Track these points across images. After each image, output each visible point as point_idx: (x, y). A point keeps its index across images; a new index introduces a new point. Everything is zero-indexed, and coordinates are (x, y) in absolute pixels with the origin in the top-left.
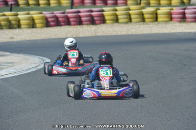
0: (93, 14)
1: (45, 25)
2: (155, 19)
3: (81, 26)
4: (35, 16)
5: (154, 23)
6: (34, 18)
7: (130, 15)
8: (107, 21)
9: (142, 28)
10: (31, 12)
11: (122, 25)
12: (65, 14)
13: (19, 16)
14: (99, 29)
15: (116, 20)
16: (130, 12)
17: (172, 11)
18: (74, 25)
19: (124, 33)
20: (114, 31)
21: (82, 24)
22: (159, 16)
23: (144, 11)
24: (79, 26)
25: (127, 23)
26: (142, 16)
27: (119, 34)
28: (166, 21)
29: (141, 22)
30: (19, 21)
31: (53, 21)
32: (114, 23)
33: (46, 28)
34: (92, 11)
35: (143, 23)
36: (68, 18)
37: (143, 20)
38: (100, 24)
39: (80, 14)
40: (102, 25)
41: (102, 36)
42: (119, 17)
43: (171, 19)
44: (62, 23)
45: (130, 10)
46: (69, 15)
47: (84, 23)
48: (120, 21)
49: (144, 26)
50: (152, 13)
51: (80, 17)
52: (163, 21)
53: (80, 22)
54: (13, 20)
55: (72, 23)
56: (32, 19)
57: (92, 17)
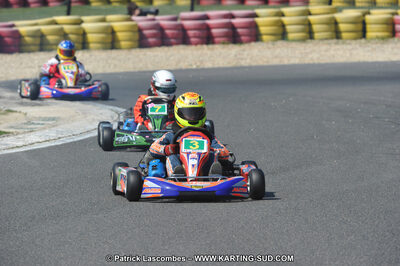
0: (234, 21)
1: (137, 44)
2: (361, 34)
3: (211, 46)
4: (117, 26)
5: (358, 41)
6: (116, 29)
7: (310, 24)
8: (265, 37)
9: (332, 52)
10: (109, 17)
11: (294, 44)
12: (179, 22)
13: (84, 25)
14: (246, 53)
15: (282, 34)
16: (311, 18)
17: (396, 17)
18: (196, 44)
19: (295, 61)
20: (276, 57)
21: (213, 43)
22: (368, 27)
23: (338, 16)
24: (205, 46)
25: (303, 40)
26: (333, 26)
27: (286, 62)
28: (383, 38)
29: (332, 38)
30: (84, 34)
31: (154, 36)
32: (276, 40)
33: (138, 50)
34: (232, 16)
35: (335, 41)
36: (183, 30)
37: (337, 34)
38: (249, 41)
39: (208, 22)
40: (253, 44)
41: (250, 67)
42: (288, 28)
43: (394, 33)
44: (172, 40)
45: (310, 14)
46: (187, 23)
47: (217, 40)
48: (291, 36)
49: (338, 47)
50: (354, 21)
51: (208, 28)
52: (377, 37)
53: (208, 38)
54: (72, 33)
55: (193, 40)
56: (110, 31)
57: (232, 27)
